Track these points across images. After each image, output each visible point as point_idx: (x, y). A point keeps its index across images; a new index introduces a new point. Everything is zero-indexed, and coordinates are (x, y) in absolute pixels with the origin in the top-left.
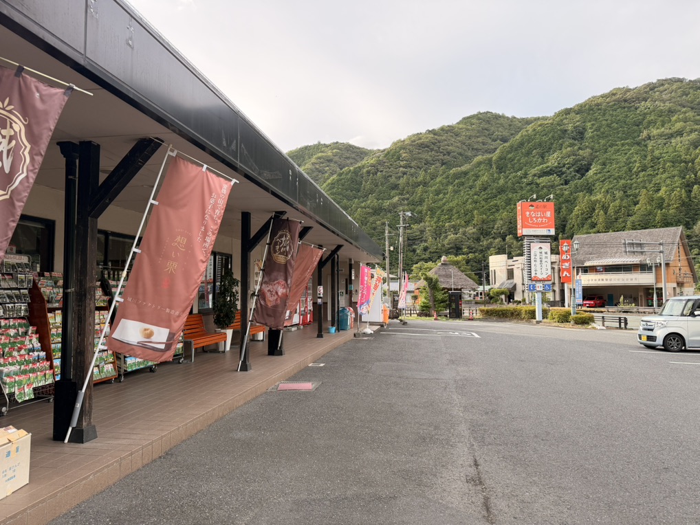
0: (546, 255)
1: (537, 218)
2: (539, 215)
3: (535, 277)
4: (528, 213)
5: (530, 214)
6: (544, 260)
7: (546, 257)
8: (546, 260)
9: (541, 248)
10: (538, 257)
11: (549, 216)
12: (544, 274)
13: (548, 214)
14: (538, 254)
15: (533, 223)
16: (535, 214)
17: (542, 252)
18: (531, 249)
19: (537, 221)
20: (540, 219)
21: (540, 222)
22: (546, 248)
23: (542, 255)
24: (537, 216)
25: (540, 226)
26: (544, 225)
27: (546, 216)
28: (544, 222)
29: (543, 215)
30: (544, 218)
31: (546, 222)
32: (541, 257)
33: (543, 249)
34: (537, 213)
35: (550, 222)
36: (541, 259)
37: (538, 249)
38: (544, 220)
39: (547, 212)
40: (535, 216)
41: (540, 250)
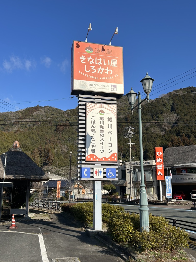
0: (110, 123)
1: (97, 67)
2: (100, 63)
3: (92, 156)
4: (83, 58)
5: (86, 60)
6: (106, 130)
7: (110, 126)
8: (110, 130)
9: (102, 112)
10: (97, 125)
11: (115, 66)
12: (107, 151)
13: (114, 63)
14: (98, 121)
15: (91, 74)
16: (94, 60)
17: (103, 117)
18: (87, 112)
19: (97, 71)
20: (102, 68)
21: (101, 73)
22: (110, 112)
23: (104, 122)
24: (97, 63)
25: (102, 78)
26: (107, 78)
27: (111, 66)
28: (108, 74)
29: (106, 64)
30: (107, 68)
31: (111, 74)
32: (103, 125)
33: (106, 114)
34: (98, 60)
35: (117, 75)
36: (102, 129)
37: (97, 113)
38: (108, 70)
39: (112, 60)
40: (94, 63)
41: (100, 114)
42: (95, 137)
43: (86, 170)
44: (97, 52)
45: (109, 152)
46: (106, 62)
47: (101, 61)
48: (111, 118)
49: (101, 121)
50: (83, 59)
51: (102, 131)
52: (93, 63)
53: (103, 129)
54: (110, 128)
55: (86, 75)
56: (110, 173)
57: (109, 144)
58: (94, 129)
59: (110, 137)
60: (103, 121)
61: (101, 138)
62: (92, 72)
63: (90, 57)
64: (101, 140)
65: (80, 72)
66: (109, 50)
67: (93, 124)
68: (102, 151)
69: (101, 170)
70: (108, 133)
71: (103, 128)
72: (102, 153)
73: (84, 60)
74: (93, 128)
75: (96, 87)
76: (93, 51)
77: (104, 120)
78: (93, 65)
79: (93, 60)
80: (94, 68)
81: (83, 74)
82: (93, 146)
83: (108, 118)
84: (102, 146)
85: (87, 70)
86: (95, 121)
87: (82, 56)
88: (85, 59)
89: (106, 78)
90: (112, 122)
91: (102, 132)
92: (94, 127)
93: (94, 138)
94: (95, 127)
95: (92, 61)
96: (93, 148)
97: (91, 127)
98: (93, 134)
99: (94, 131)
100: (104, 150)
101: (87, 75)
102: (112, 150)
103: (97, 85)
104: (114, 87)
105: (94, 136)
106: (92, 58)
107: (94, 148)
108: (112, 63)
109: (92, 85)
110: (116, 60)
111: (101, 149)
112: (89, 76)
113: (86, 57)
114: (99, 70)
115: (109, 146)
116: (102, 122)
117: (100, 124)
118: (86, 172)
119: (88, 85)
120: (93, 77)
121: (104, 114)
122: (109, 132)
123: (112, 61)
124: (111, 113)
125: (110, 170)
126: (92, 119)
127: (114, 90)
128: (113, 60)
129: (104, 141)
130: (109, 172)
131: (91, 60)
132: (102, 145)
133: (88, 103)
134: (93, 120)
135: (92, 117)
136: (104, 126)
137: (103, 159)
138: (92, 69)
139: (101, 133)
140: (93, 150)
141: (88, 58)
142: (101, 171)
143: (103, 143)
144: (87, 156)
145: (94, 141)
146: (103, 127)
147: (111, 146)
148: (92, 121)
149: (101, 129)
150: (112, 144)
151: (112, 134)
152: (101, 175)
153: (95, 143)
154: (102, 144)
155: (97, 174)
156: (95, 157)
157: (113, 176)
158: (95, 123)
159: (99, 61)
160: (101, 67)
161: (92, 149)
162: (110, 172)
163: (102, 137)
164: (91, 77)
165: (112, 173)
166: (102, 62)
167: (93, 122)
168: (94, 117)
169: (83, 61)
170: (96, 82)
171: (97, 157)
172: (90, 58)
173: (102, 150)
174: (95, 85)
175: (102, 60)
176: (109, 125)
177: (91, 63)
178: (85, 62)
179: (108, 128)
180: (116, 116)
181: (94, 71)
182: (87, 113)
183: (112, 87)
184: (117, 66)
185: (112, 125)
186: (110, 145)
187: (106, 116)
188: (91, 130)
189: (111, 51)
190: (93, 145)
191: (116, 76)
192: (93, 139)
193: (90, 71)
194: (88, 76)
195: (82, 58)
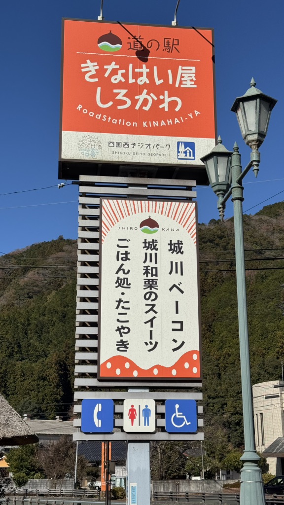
0: (176, 258)
1: (133, 91)
2: (143, 80)
3: (117, 361)
4: (91, 67)
5: (100, 72)
6: (164, 280)
7: (176, 268)
8: (176, 278)
9: (150, 223)
11: (189, 84)
12: (166, 345)
13: (187, 76)
14: (137, 252)
15: (112, 112)
16: (124, 71)
17: (154, 241)
18: (103, 225)
19: (135, 102)
20: (148, 94)
21: (146, 108)
22: (175, 224)
23: (156, 254)
24: (134, 81)
25: (148, 124)
26: (166, 122)
27: (177, 85)
28: (166, 109)
29: (162, 81)
30: (166, 93)
31: (177, 109)
32: (153, 264)
33: (163, 229)
34: (137, 70)
35: (195, 111)
36: (152, 275)
37: (136, 229)
38: (167, 100)
39: (180, 67)
40: (123, 80)
41: (145, 231)
42: (128, 302)
43: (98, 408)
44: (132, 47)
45: (174, 350)
46: (163, 75)
47: (145, 75)
48: (180, 243)
49: (146, 254)
50: (90, 71)
51: (151, 284)
52: (120, 81)
53: (154, 277)
54: (177, 272)
55: (98, 117)
56: (178, 416)
57: (173, 322)
58: (124, 279)
59: (177, 302)
60: (154, 252)
61: (147, 305)
62: (119, 107)
63: (114, 63)
64: (146, 312)
65: (82, 109)
66: (171, 41)
67: (121, 262)
68: (151, 347)
69: (146, 406)
70: (171, 289)
71: (154, 273)
72: (149, 351)
73: (94, 72)
74: (121, 275)
75: (131, 149)
76: (121, 46)
77: (157, 250)
78: (120, 85)
79: (120, 72)
80: (123, 96)
81: (92, 114)
82: (122, 331)
83: (171, 241)
84: (152, 329)
85: (103, 102)
86: (127, 253)
87: (88, 61)
88: (96, 70)
89: (163, 123)
90: (182, 253)
91: (151, 287)
92: (123, 270)
93: (126, 305)
94: (129, 271)
95: (117, 74)
96: (121, 336)
97: (117, 273)
98: (123, 294)
99: (125, 285)
100: (156, 343)
101: (102, 117)
102: (183, 343)
103: (134, 144)
104: (188, 148)
105: (124, 298)
106: (117, 67)
107: (125, 338)
108: (182, 77)
109: (119, 145)
110: (194, 68)
111: (148, 340)
112: (110, 118)
113: (101, 65)
114: (138, 100)
115: (173, 330)
116: (151, 254)
117: (145, 262)
118: (99, 413)
119: (105, 145)
120: (120, 121)
121: (156, 231)
122: (174, 286)
123: (180, 71)
124: (180, 227)
125: (177, 406)
126: (118, 246)
127: (188, 157)
128: (182, 70)
129: (156, 312)
130: (175, 412)
131: (114, 72)
132: (152, 326)
133: (106, 201)
134: (123, 251)
135: (119, 240)
136: (156, 268)
137: (156, 372)
138: (118, 97)
139: (148, 290)
140: (123, 344)
141: (106, 67)
142: (149, 410)
143: (154, 321)
144: (102, 362)
145: (126, 314)
146: (154, 270)
147: (181, 329)
148: (118, 252)
149: (147, 276)
150: (181, 323)
151: (182, 292)
152: (147, 422)
153: (127, 321)
154: (150, 323)
155: (136, 421)
156: (127, 365)
157: (188, 424)
158: (127, 259)
159: (141, 74)
160: (145, 91)
161: (119, 339)
162: (177, 413)
163: (149, 302)
164: (115, 121)
165: (184, 417)
166: (150, 75)
167: (120, 256)
168: (125, 240)
169: (91, 77)
170: (130, 136)
171: (134, 366)
172: (113, 66)
173: (151, 343)
174: (126, 144)
175: (148, 70)
176: (172, 263)
177: (116, 79)
178: (96, 80)
179: (170, 273)
180: (195, 236)
181: (125, 103)
182: (103, 229)
183: (182, 148)
184: (195, 86)
185: (181, 263)
186: (178, 326)
187: (163, 237)
188: (117, 282)
189: (176, 42)
190: (123, 328)
191: (194, 114)
192: (123, 307)
193: (111, 103)
194: (107, 118)
195: (88, 67)
